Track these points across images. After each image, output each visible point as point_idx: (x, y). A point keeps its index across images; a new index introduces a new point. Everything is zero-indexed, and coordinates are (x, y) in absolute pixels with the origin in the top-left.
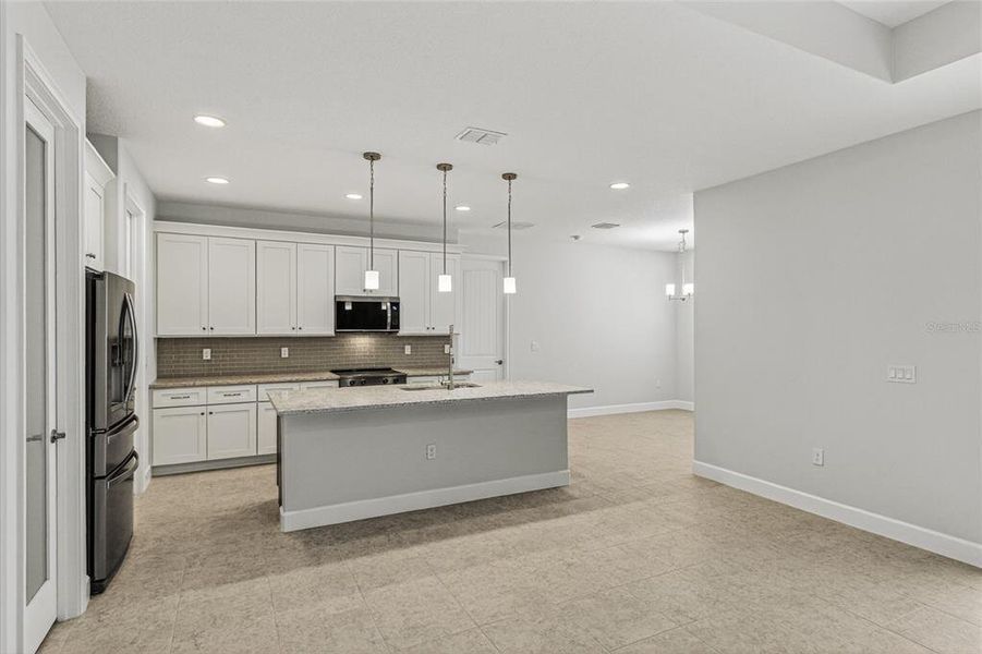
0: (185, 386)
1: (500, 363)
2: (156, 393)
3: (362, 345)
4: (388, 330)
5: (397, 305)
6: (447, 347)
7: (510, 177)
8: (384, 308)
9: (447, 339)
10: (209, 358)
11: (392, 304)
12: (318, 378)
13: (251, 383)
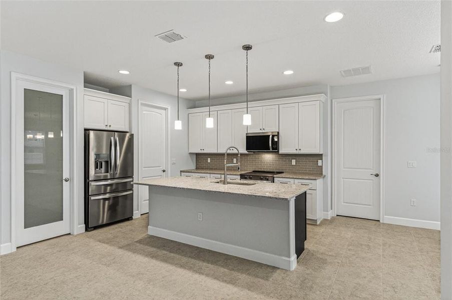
1: (377, 175)
3: (268, 158)
4: (271, 150)
5: (277, 135)
6: (320, 161)
9: (320, 156)
10: (209, 162)
11: (273, 136)
13: (208, 173)
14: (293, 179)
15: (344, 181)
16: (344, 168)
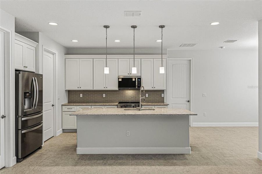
0: (71, 105)
1: (188, 101)
2: (63, 107)
3: (130, 93)
4: (137, 88)
5: (140, 79)
6: (163, 95)
7: (162, 27)
8: (134, 80)
9: (162, 91)
10: (82, 97)
11: (138, 79)
12: (110, 104)
13: (89, 105)
14: (154, 106)
15: (172, 105)
16: (172, 98)
